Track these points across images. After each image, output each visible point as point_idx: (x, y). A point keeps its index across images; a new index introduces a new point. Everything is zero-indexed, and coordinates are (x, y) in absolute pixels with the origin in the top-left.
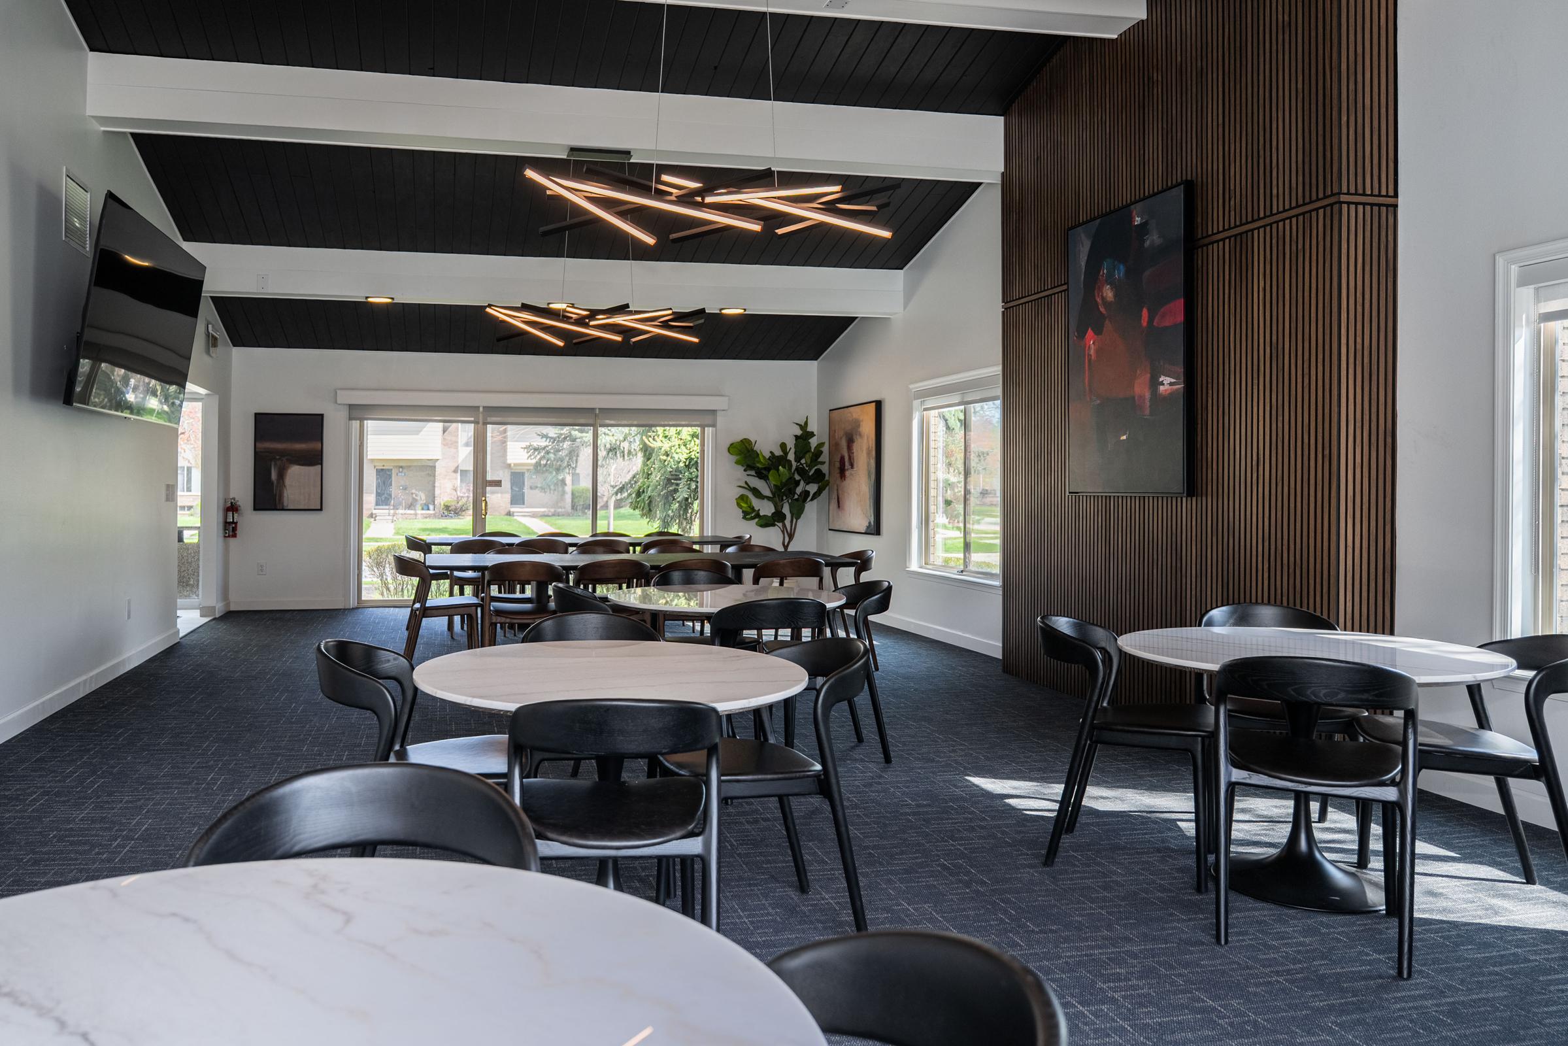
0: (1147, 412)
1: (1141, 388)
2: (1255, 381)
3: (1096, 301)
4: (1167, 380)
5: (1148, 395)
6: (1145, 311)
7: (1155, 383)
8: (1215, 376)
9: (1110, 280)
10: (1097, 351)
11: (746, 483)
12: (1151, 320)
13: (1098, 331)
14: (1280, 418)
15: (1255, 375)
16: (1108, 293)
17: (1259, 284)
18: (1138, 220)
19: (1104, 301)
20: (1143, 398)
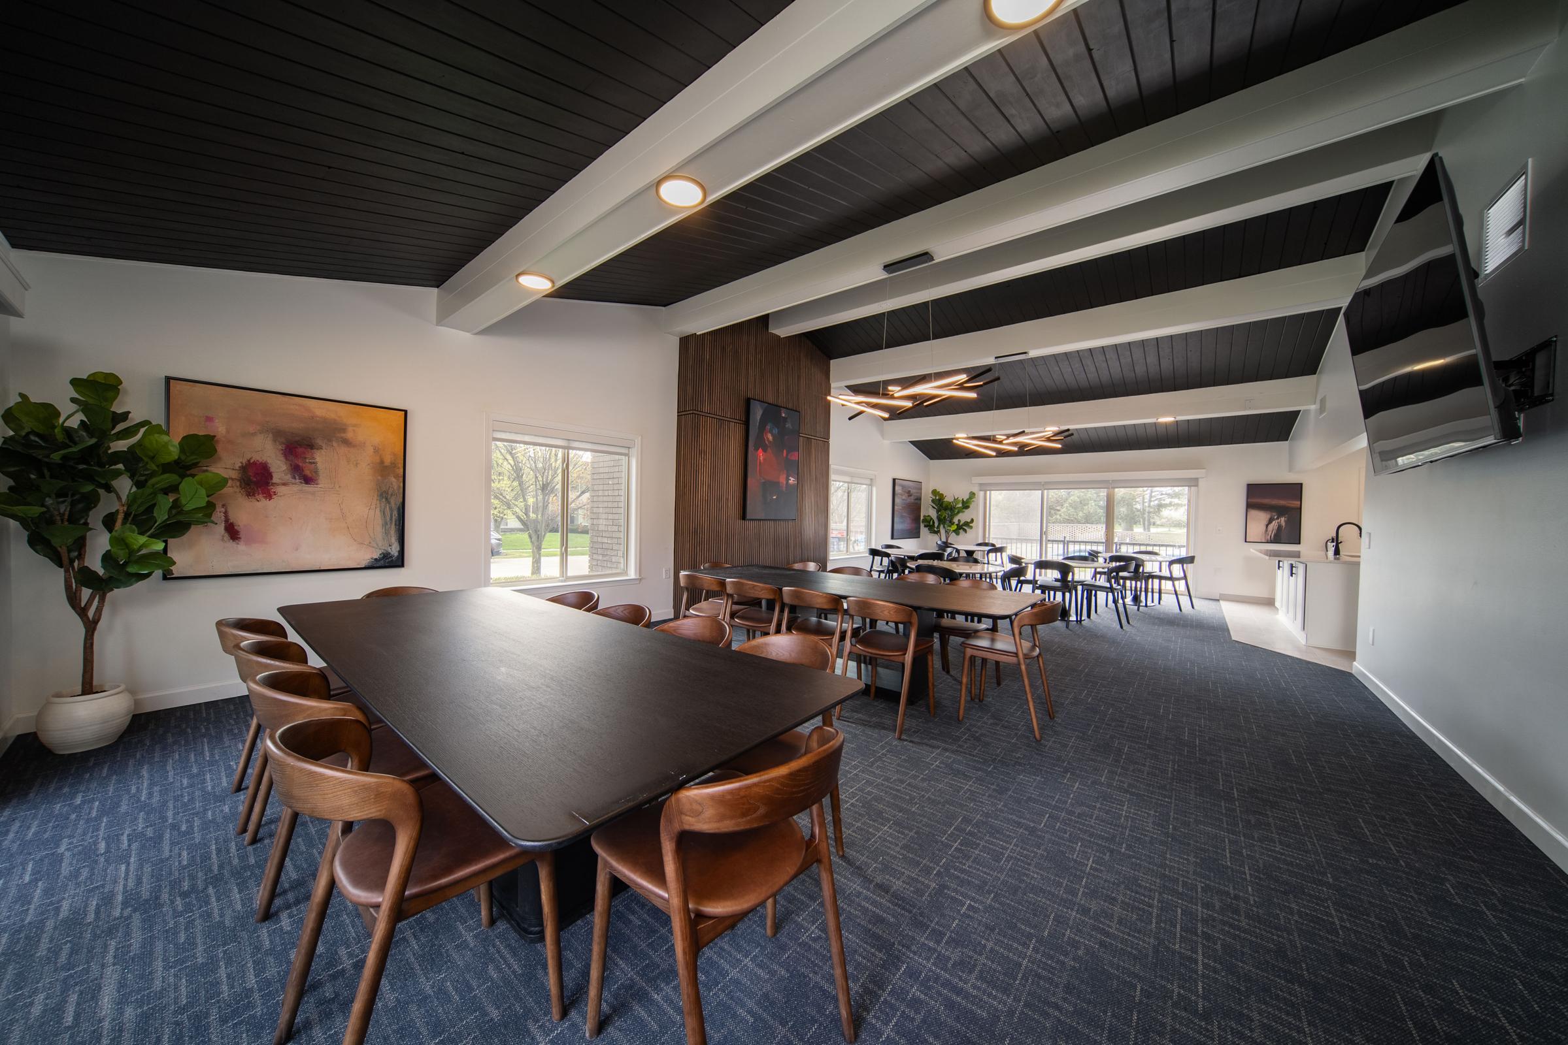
0: (784, 489)
1: (782, 479)
4: (792, 479)
5: (785, 483)
6: (785, 451)
7: (788, 480)
9: (771, 432)
10: (764, 459)
12: (787, 455)
13: (765, 451)
16: (770, 437)
17: (813, 456)
18: (783, 415)
19: (768, 439)
20: (782, 483)
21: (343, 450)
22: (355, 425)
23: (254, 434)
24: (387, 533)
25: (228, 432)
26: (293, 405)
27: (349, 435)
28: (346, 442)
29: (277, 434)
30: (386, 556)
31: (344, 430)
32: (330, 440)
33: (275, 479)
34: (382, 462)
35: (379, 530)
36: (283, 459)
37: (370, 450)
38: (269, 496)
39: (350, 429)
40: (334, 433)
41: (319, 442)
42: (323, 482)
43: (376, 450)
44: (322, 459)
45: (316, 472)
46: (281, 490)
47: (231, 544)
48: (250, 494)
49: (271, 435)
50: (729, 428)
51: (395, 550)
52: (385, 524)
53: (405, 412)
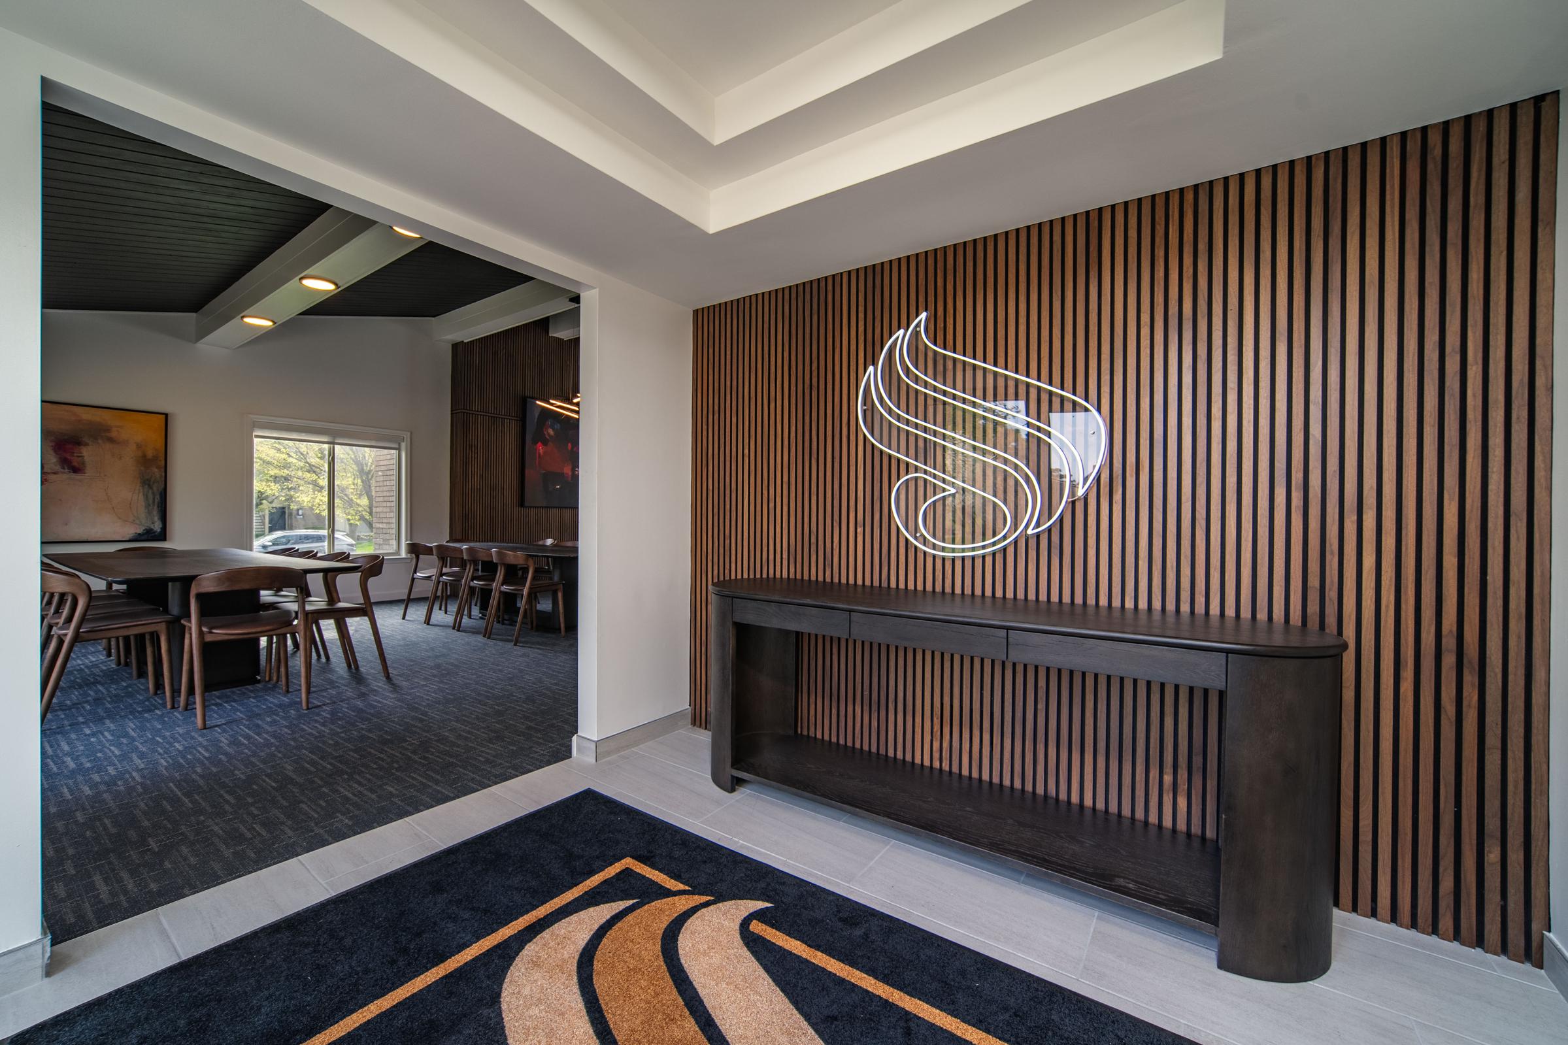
1: (567, 470)
3: (544, 433)
10: (543, 452)
12: (572, 448)
13: (545, 444)
19: (549, 434)
20: (567, 474)
21: (108, 446)
22: (119, 427)
24: (150, 513)
27: (114, 435)
28: (111, 440)
29: (48, 434)
30: (149, 531)
31: (108, 431)
32: (95, 439)
34: (144, 456)
35: (142, 511)
36: (52, 453)
37: (133, 447)
39: (114, 430)
40: (99, 433)
41: (86, 440)
42: (90, 472)
43: (139, 446)
44: (88, 454)
45: (83, 464)
46: (51, 477)
50: (503, 425)
51: (157, 527)
52: (147, 506)
53: (166, 415)
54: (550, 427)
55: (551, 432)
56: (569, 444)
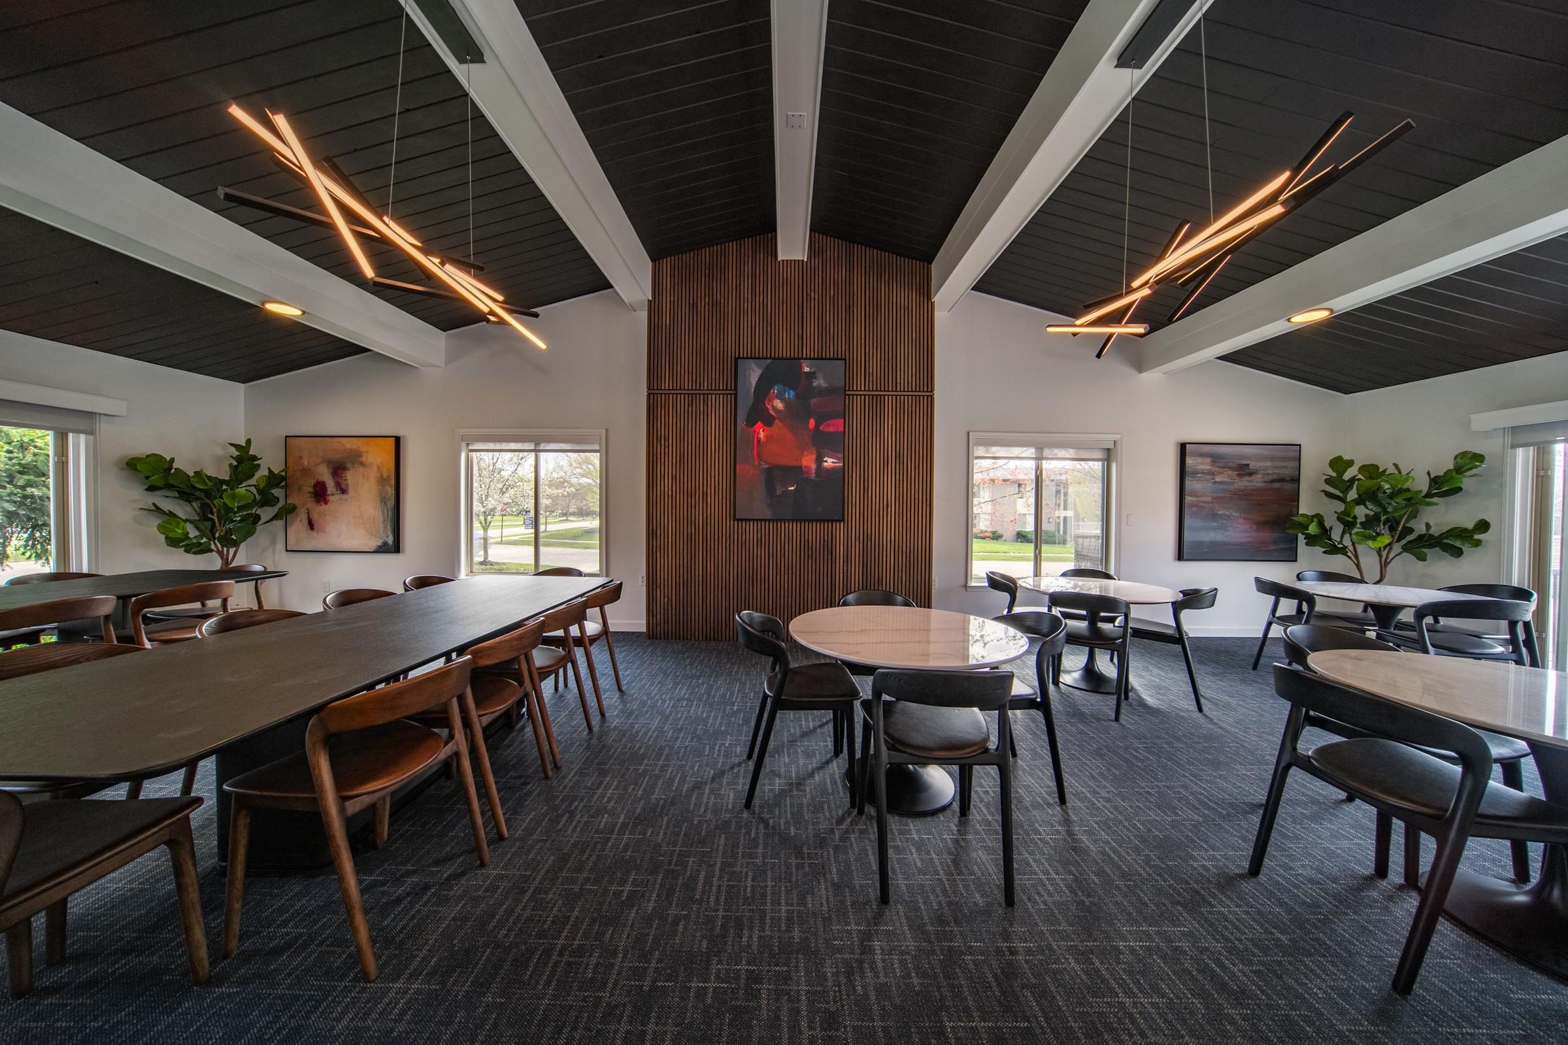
0: (814, 475)
1: (809, 462)
2: (886, 467)
3: (766, 407)
4: (831, 460)
5: (814, 466)
7: (819, 460)
8: (858, 461)
9: (780, 396)
10: (767, 436)
11: (154, 504)
12: (817, 427)
13: (768, 425)
14: (901, 486)
15: (886, 464)
18: (807, 369)
19: (774, 408)
20: (809, 468)
21: (361, 469)
22: (367, 452)
23: (319, 464)
24: (385, 527)
25: (308, 464)
26: (335, 443)
27: (363, 459)
28: (362, 464)
29: (329, 462)
30: (385, 544)
31: (360, 456)
32: (354, 464)
33: (329, 492)
34: (382, 476)
35: (381, 525)
36: (331, 477)
37: (375, 468)
38: (326, 502)
39: (364, 455)
40: (355, 458)
41: (349, 465)
42: (351, 491)
43: (379, 468)
44: (350, 477)
45: (347, 485)
46: (331, 498)
47: (310, 532)
48: (318, 502)
49: (326, 464)
50: (706, 403)
51: (390, 540)
52: (384, 521)
53: (398, 440)
54: (777, 397)
55: (779, 405)
56: (812, 421)
